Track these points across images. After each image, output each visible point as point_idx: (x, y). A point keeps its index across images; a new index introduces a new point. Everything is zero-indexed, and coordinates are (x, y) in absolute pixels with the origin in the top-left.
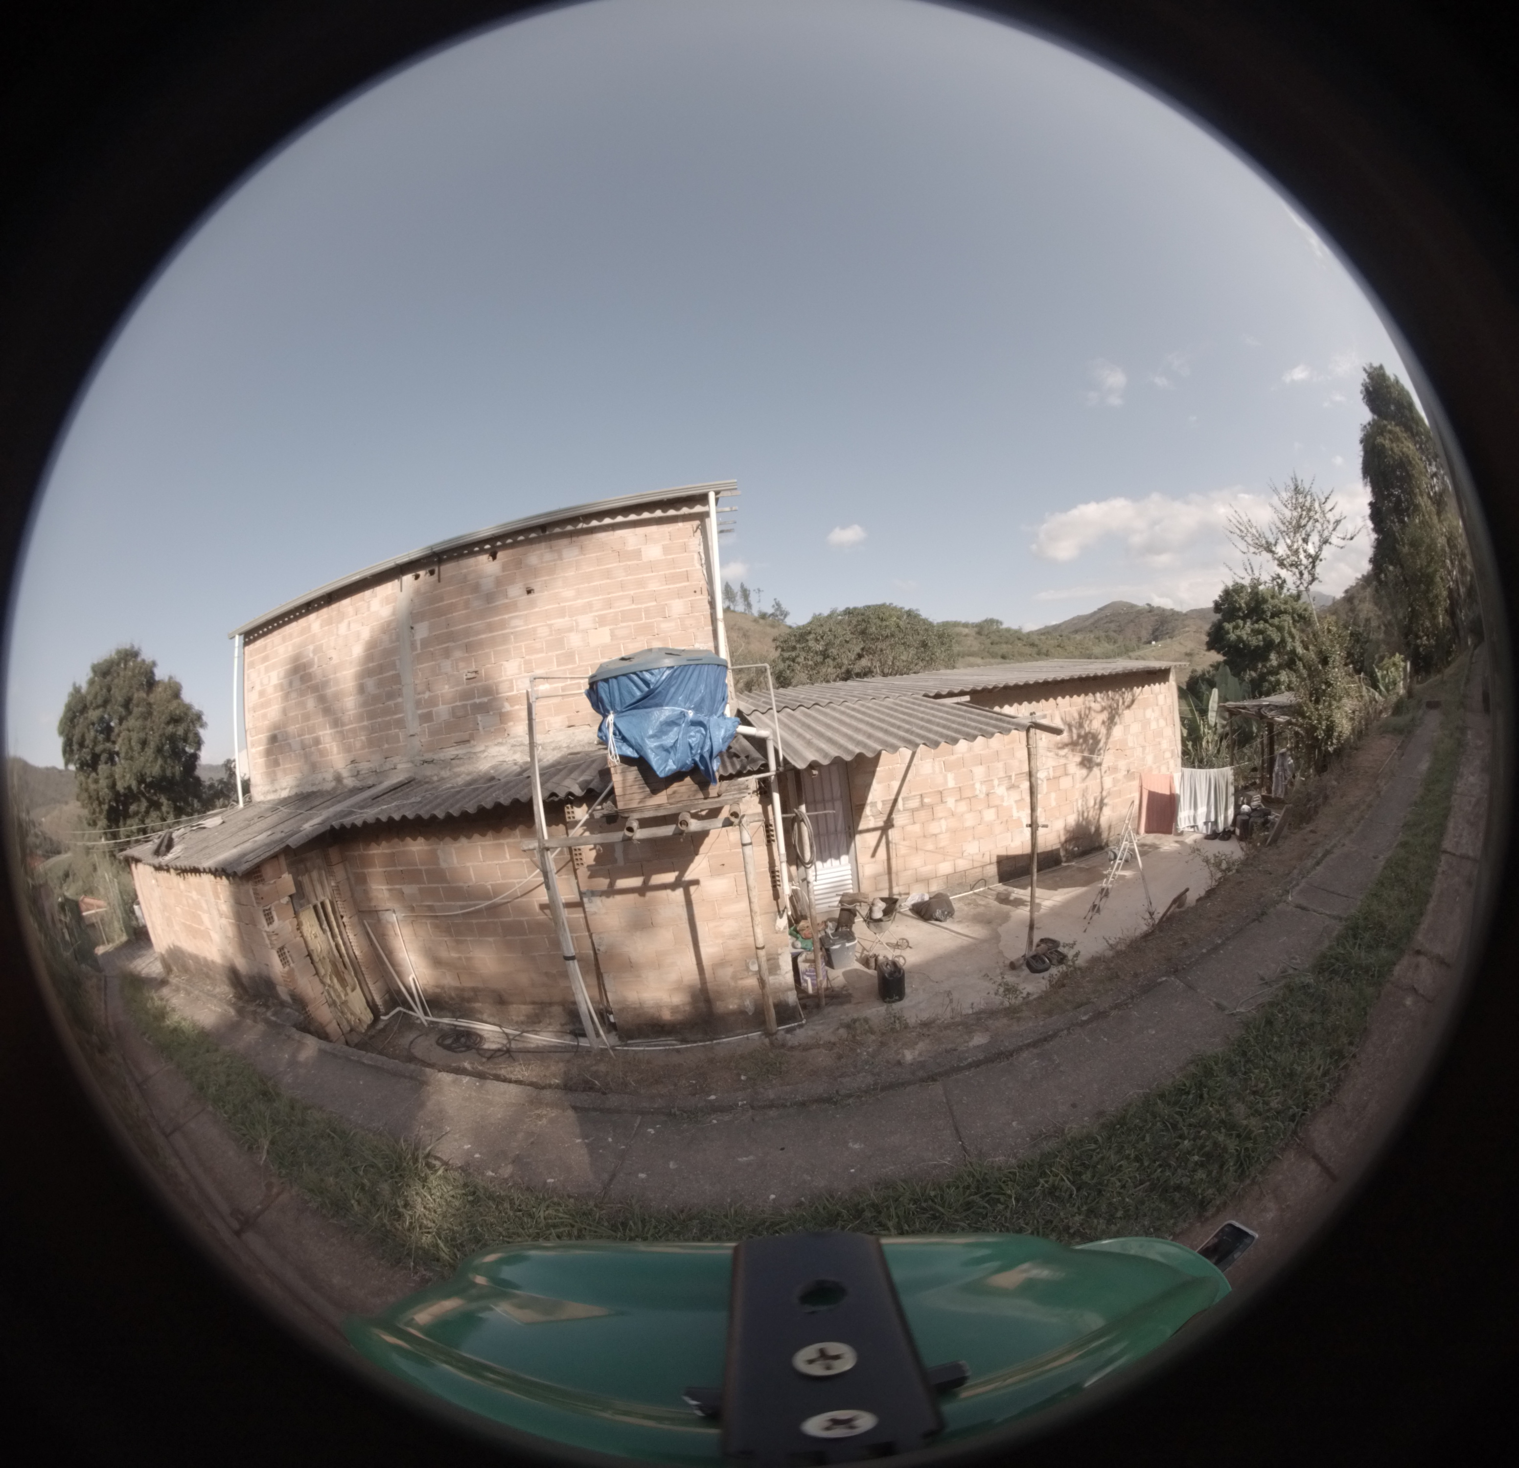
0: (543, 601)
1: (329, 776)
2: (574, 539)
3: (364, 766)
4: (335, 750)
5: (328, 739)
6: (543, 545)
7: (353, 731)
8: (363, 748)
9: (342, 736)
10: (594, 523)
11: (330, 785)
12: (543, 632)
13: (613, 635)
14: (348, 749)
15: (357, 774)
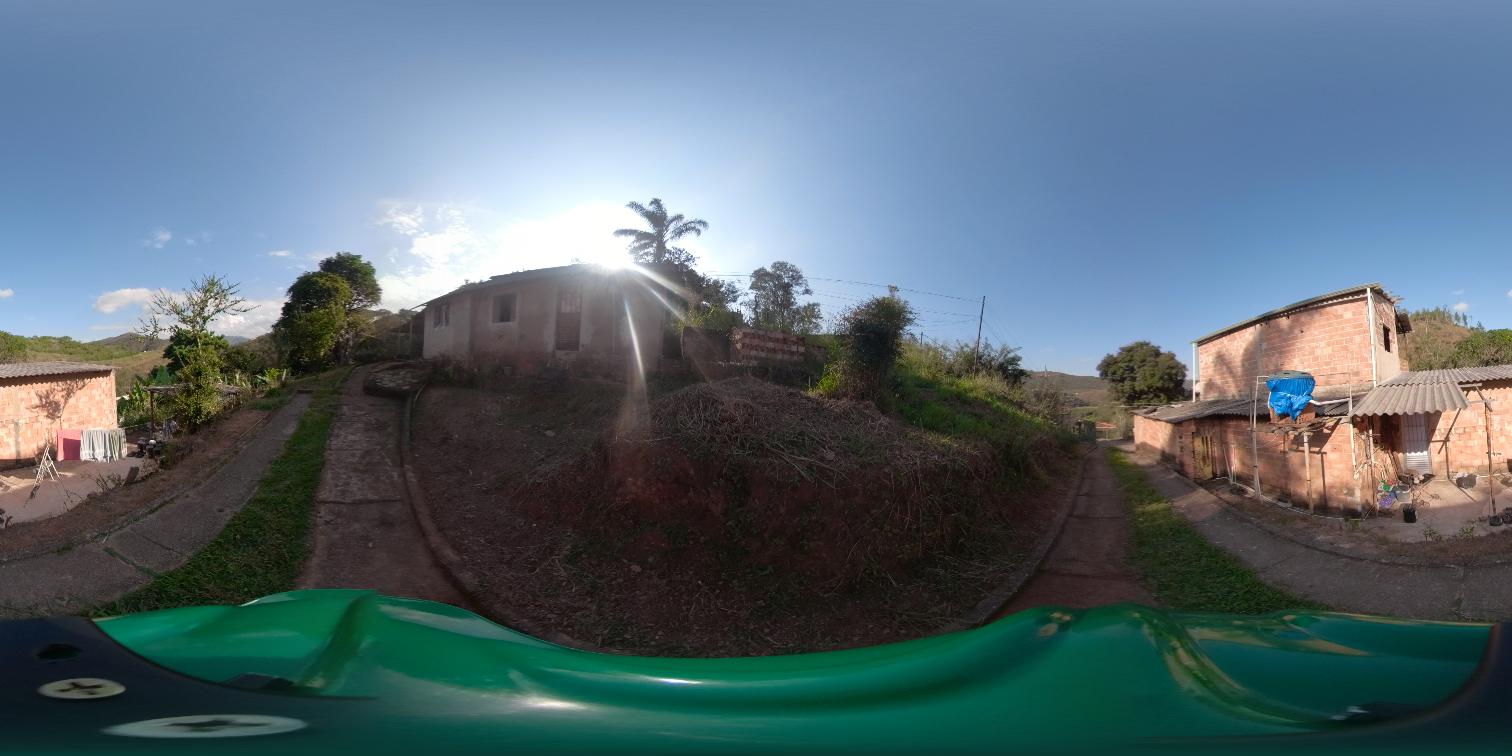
0: (1307, 335)
1: (1230, 395)
2: (1318, 310)
3: (1243, 393)
4: (1233, 386)
5: (1231, 382)
6: (1306, 313)
7: (1240, 380)
8: (1243, 386)
9: (1236, 382)
10: (1325, 303)
11: (1230, 398)
12: (1307, 348)
13: (1333, 350)
14: (1237, 386)
15: (1240, 396)
